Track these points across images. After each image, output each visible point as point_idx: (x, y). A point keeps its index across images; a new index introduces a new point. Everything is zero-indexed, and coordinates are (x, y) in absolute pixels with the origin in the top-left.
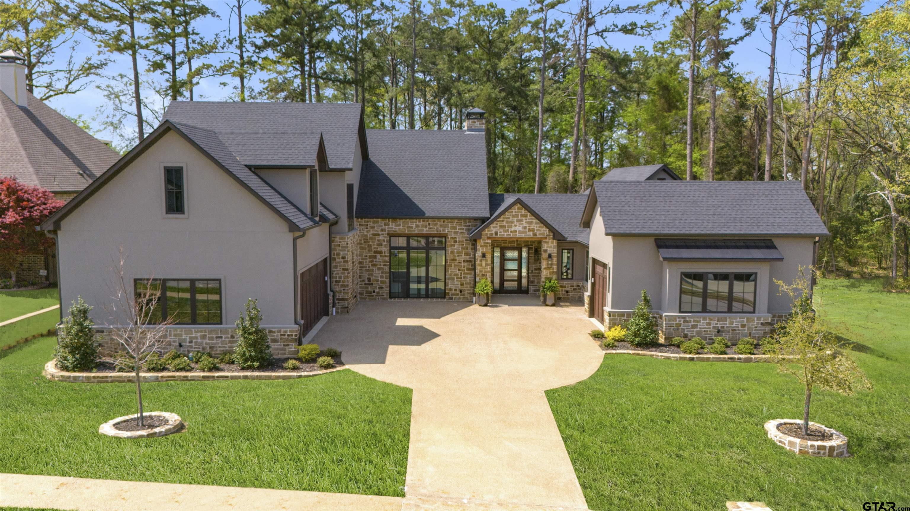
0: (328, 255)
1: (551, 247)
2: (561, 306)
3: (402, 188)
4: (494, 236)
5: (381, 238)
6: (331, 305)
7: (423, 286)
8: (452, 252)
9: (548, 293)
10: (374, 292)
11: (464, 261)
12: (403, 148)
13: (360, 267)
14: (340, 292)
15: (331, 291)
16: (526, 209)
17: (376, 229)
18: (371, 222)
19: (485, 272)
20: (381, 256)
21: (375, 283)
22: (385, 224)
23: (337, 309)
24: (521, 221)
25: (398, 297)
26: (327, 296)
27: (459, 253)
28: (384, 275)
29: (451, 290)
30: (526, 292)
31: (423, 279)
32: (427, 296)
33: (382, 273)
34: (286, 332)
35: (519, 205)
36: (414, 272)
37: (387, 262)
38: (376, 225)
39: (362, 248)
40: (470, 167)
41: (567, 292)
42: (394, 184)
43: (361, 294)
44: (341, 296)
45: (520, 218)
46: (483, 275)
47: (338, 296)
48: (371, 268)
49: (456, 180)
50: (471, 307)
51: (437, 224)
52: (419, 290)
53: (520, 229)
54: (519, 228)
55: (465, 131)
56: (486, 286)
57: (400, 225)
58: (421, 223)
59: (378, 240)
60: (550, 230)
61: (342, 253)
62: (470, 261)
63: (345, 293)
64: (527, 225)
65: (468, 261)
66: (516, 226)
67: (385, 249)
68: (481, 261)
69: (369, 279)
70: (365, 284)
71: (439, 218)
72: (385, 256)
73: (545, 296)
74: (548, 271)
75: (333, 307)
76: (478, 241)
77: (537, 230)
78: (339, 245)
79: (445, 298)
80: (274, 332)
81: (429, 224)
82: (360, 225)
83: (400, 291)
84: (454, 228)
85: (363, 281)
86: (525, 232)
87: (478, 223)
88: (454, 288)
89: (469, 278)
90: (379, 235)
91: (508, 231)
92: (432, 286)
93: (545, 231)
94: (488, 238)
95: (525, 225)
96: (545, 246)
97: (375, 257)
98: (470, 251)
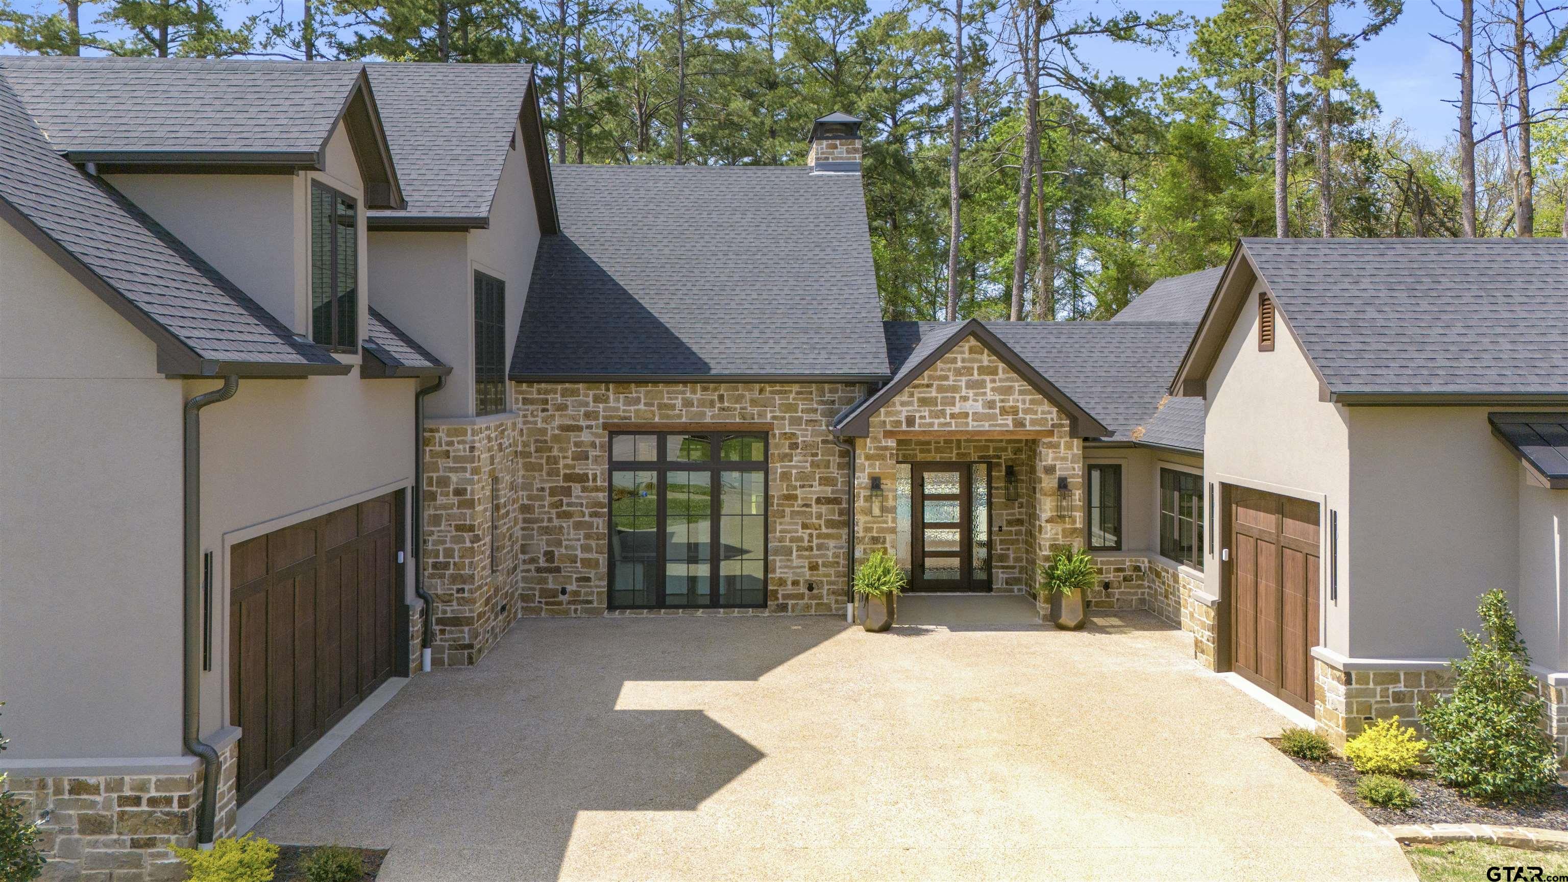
0: (408, 483)
1: (1064, 459)
2: (1102, 630)
3: (646, 303)
4: (904, 427)
5: (585, 437)
6: (416, 642)
7: (703, 570)
8: (785, 476)
9: (1066, 590)
10: (564, 592)
11: (818, 501)
12: (651, 206)
13: (525, 521)
14: (447, 601)
15: (419, 594)
16: (993, 351)
17: (570, 412)
18: (556, 394)
19: (881, 530)
20: (584, 489)
21: (565, 566)
22: (597, 399)
23: (437, 651)
24: (981, 384)
25: (633, 607)
26: (403, 612)
27: (805, 479)
28: (593, 543)
29: (782, 582)
30: (987, 586)
31: (705, 553)
32: (714, 602)
33: (588, 536)
34: (143, 787)
35: (973, 342)
36: (678, 532)
37: (600, 505)
38: (570, 401)
39: (529, 467)
40: (829, 251)
41: (1107, 586)
42: (625, 292)
43: (524, 598)
44: (450, 610)
45: (976, 376)
46: (875, 540)
47: (441, 610)
48: (556, 523)
49: (792, 282)
50: (844, 635)
51: (743, 396)
52: (692, 581)
53: (979, 407)
54: (975, 406)
55: (811, 169)
56: (886, 572)
57: (637, 401)
58: (696, 394)
59: (577, 444)
60: (1062, 409)
61: (454, 477)
62: (836, 501)
63: (463, 601)
64: (997, 398)
65: (829, 501)
66: (965, 399)
67: (596, 469)
68: (869, 499)
69: (550, 556)
70: (539, 570)
71: (747, 380)
72: (597, 489)
73: (1055, 601)
74: (1059, 528)
75: (424, 645)
76: (859, 442)
77: (1026, 411)
78: (447, 454)
79: (765, 606)
80: (96, 790)
81: (721, 398)
82: (526, 401)
83: (639, 586)
84: (791, 408)
85: (533, 560)
86: (992, 417)
87: (858, 393)
88: (790, 577)
89: (834, 547)
90: (579, 429)
91: (943, 413)
92: (728, 568)
93: (1048, 413)
94: (888, 434)
95: (990, 396)
96: (1048, 457)
97: (568, 492)
98: (834, 471)
